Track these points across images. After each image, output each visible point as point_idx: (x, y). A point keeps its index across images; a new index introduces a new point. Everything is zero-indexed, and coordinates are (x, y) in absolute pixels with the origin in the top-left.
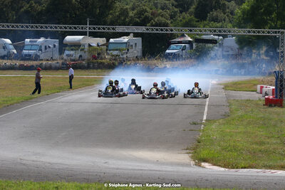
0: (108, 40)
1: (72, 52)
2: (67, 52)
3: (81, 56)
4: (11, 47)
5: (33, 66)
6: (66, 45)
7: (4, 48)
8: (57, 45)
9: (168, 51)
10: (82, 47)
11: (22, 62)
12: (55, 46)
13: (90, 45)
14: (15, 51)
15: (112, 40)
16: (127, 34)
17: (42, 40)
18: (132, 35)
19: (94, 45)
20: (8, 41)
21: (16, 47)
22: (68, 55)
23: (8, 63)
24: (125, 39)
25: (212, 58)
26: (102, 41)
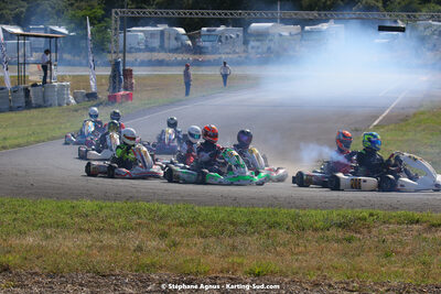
0: (303, 28)
1: (258, 44)
2: (252, 43)
3: (269, 48)
4: (186, 37)
5: (209, 61)
6: (251, 35)
7: (176, 39)
8: (241, 35)
9: (377, 41)
10: (270, 37)
11: (196, 57)
12: (238, 36)
13: (281, 35)
14: (189, 42)
15: (307, 28)
16: (326, 21)
17: (222, 28)
18: (332, 21)
19: (286, 34)
20: (182, 31)
21: (191, 38)
22: (253, 48)
23: (180, 57)
24: (324, 26)
25: (429, 50)
26: (295, 29)
